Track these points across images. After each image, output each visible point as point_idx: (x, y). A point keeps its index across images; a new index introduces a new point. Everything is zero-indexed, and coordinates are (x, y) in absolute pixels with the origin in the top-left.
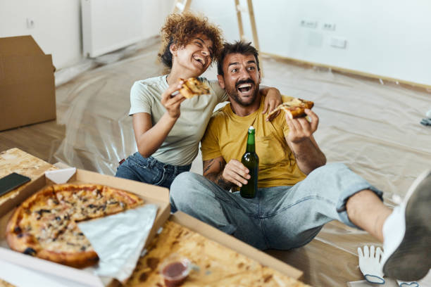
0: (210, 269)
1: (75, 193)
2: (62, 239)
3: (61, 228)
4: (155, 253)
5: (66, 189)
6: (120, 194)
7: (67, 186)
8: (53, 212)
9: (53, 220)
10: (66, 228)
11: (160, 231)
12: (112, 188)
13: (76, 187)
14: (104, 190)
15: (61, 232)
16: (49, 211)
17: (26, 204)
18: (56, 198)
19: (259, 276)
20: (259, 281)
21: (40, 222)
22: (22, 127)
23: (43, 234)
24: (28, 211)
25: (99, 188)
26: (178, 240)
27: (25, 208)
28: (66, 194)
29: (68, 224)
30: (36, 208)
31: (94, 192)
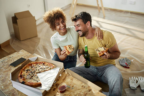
0: (73, 87)
1: (37, 64)
2: (32, 78)
3: (32, 75)
4: (58, 82)
5: (35, 63)
6: (49, 64)
8: (31, 70)
9: (30, 73)
10: (34, 75)
11: (61, 75)
12: (47, 62)
13: (37, 62)
14: (45, 63)
15: (32, 76)
16: (29, 70)
17: (23, 68)
18: (32, 66)
19: (87, 90)
20: (87, 91)
21: (27, 73)
22: (28, 39)
23: (28, 77)
24: (24, 70)
25: (44, 63)
26: (65, 78)
27: (23, 69)
28: (35, 64)
29: (34, 74)
30: (26, 69)
31: (42, 64)
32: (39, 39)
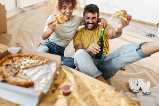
0: (80, 88)
1: (21, 58)
2: (17, 76)
3: (16, 72)
4: (57, 82)
5: (17, 56)
7: (17, 55)
8: (12, 65)
9: (12, 68)
10: (19, 71)
11: (58, 73)
12: (36, 56)
13: (21, 55)
14: (33, 56)
15: (17, 73)
16: (10, 65)
18: (13, 60)
20: (100, 92)
21: (7, 69)
23: (9, 74)
24: (1, 65)
25: (31, 56)
26: (65, 76)
28: (17, 58)
29: (19, 70)
30: (5, 64)
31: (29, 57)
32: (11, 35)
